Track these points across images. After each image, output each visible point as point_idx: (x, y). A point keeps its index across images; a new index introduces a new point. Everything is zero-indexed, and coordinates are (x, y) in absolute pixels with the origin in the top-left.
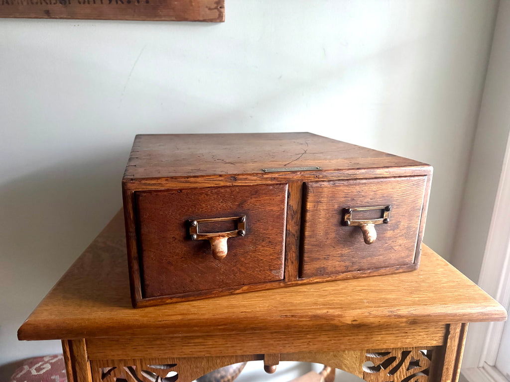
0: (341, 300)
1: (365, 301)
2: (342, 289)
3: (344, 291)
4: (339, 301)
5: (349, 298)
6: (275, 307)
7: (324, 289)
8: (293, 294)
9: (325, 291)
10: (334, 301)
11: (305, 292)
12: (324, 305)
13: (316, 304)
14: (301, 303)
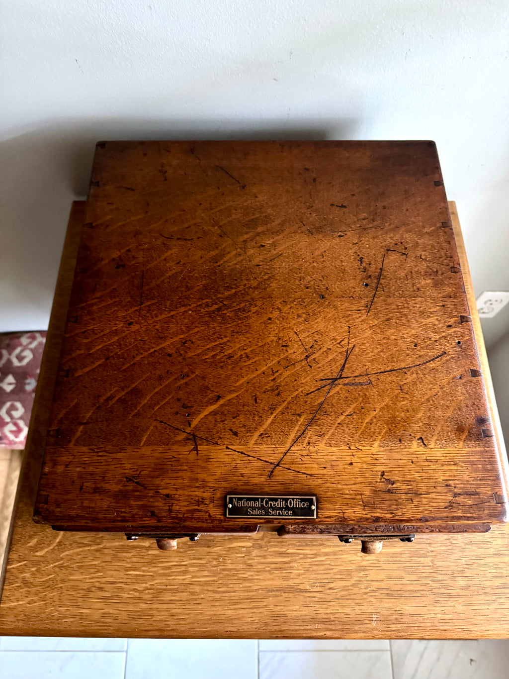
0: (346, 614)
1: (374, 617)
2: (354, 585)
3: (355, 590)
4: (342, 616)
5: (357, 608)
6: (266, 624)
7: (332, 585)
8: (291, 595)
9: (332, 591)
10: (337, 616)
11: (306, 591)
12: (323, 623)
13: (314, 620)
14: (297, 617)
